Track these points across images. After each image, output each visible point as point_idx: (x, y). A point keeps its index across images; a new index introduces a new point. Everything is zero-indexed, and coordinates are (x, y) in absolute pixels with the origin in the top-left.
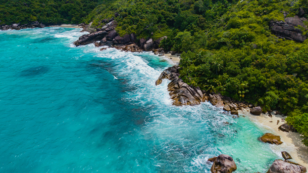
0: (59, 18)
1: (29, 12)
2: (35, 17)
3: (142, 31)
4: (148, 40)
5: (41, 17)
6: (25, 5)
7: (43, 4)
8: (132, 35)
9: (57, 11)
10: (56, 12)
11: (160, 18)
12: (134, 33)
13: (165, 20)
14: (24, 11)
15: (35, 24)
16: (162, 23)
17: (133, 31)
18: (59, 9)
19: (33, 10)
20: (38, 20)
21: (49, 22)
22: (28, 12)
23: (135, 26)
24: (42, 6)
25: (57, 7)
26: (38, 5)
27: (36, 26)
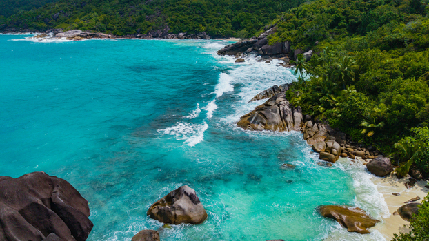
0: (229, 30)
1: (200, 21)
2: (203, 28)
3: (302, 39)
5: (210, 27)
6: (199, 14)
7: (218, 14)
8: (286, 44)
9: (230, 21)
10: (229, 23)
12: (289, 41)
13: (347, 22)
14: (195, 20)
15: (201, 35)
16: (339, 28)
18: (233, 19)
19: (205, 19)
20: (206, 31)
21: (216, 34)
22: (199, 22)
24: (216, 16)
25: (232, 17)
26: (214, 14)
27: (202, 38)
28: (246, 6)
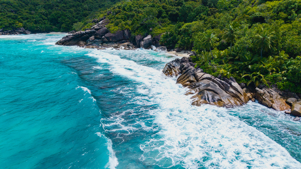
0: (48, 25)
1: (15, 18)
2: (21, 24)
3: (138, 27)
4: (146, 36)
5: (27, 24)
6: (12, 12)
7: (33, 12)
8: (126, 31)
9: (46, 18)
10: (46, 20)
11: (160, 12)
12: (128, 30)
14: (9, 17)
15: (20, 31)
16: (163, 18)
17: (127, 27)
18: (49, 16)
19: (19, 17)
20: (24, 27)
21: (36, 29)
22: (13, 19)
23: (129, 22)
24: (31, 14)
25: (47, 14)
26: (27, 12)
27: (21, 33)
28: (57, 6)
